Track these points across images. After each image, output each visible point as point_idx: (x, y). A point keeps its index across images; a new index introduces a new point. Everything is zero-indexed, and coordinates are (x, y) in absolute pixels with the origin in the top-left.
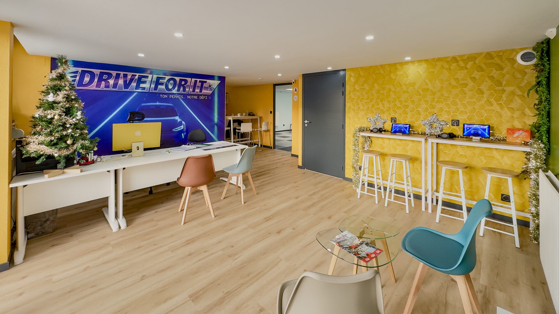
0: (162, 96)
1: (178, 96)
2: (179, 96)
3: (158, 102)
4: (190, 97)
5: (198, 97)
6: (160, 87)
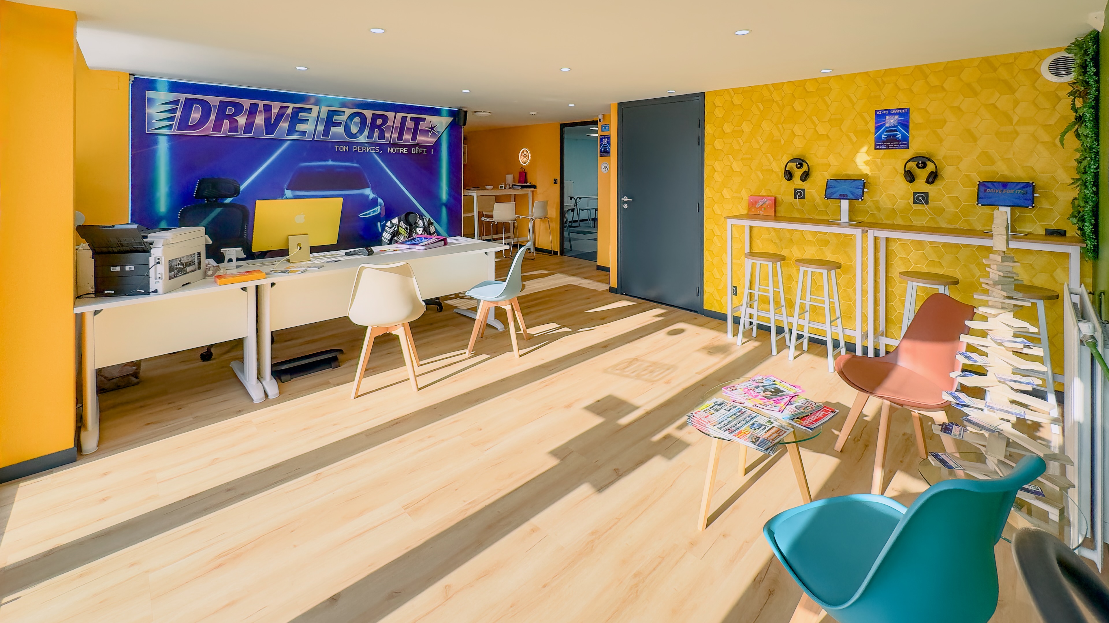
0: (338, 148)
2: (371, 149)
3: (330, 161)
4: (394, 151)
5: (409, 151)
6: (334, 129)
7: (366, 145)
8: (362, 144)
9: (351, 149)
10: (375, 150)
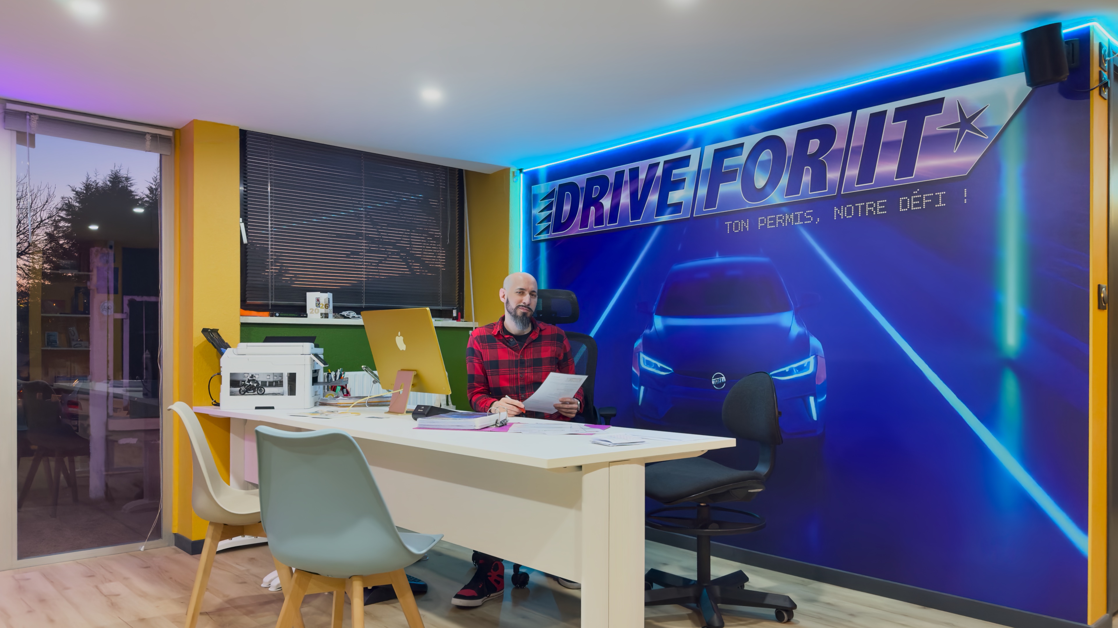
0: (731, 225)
1: (792, 216)
2: (796, 217)
3: (717, 256)
4: (849, 213)
5: (892, 206)
6: (725, 188)
7: (784, 209)
8: (775, 209)
9: (753, 225)
10: (803, 219)
